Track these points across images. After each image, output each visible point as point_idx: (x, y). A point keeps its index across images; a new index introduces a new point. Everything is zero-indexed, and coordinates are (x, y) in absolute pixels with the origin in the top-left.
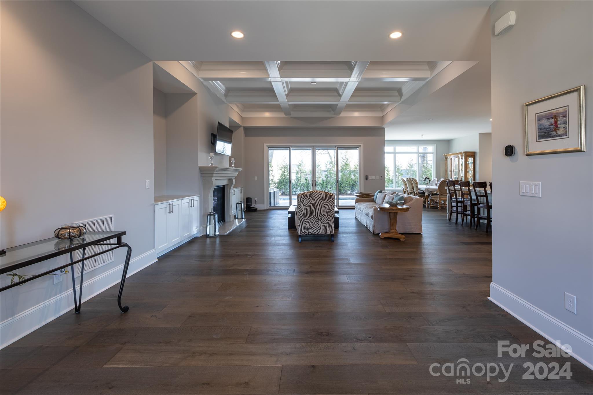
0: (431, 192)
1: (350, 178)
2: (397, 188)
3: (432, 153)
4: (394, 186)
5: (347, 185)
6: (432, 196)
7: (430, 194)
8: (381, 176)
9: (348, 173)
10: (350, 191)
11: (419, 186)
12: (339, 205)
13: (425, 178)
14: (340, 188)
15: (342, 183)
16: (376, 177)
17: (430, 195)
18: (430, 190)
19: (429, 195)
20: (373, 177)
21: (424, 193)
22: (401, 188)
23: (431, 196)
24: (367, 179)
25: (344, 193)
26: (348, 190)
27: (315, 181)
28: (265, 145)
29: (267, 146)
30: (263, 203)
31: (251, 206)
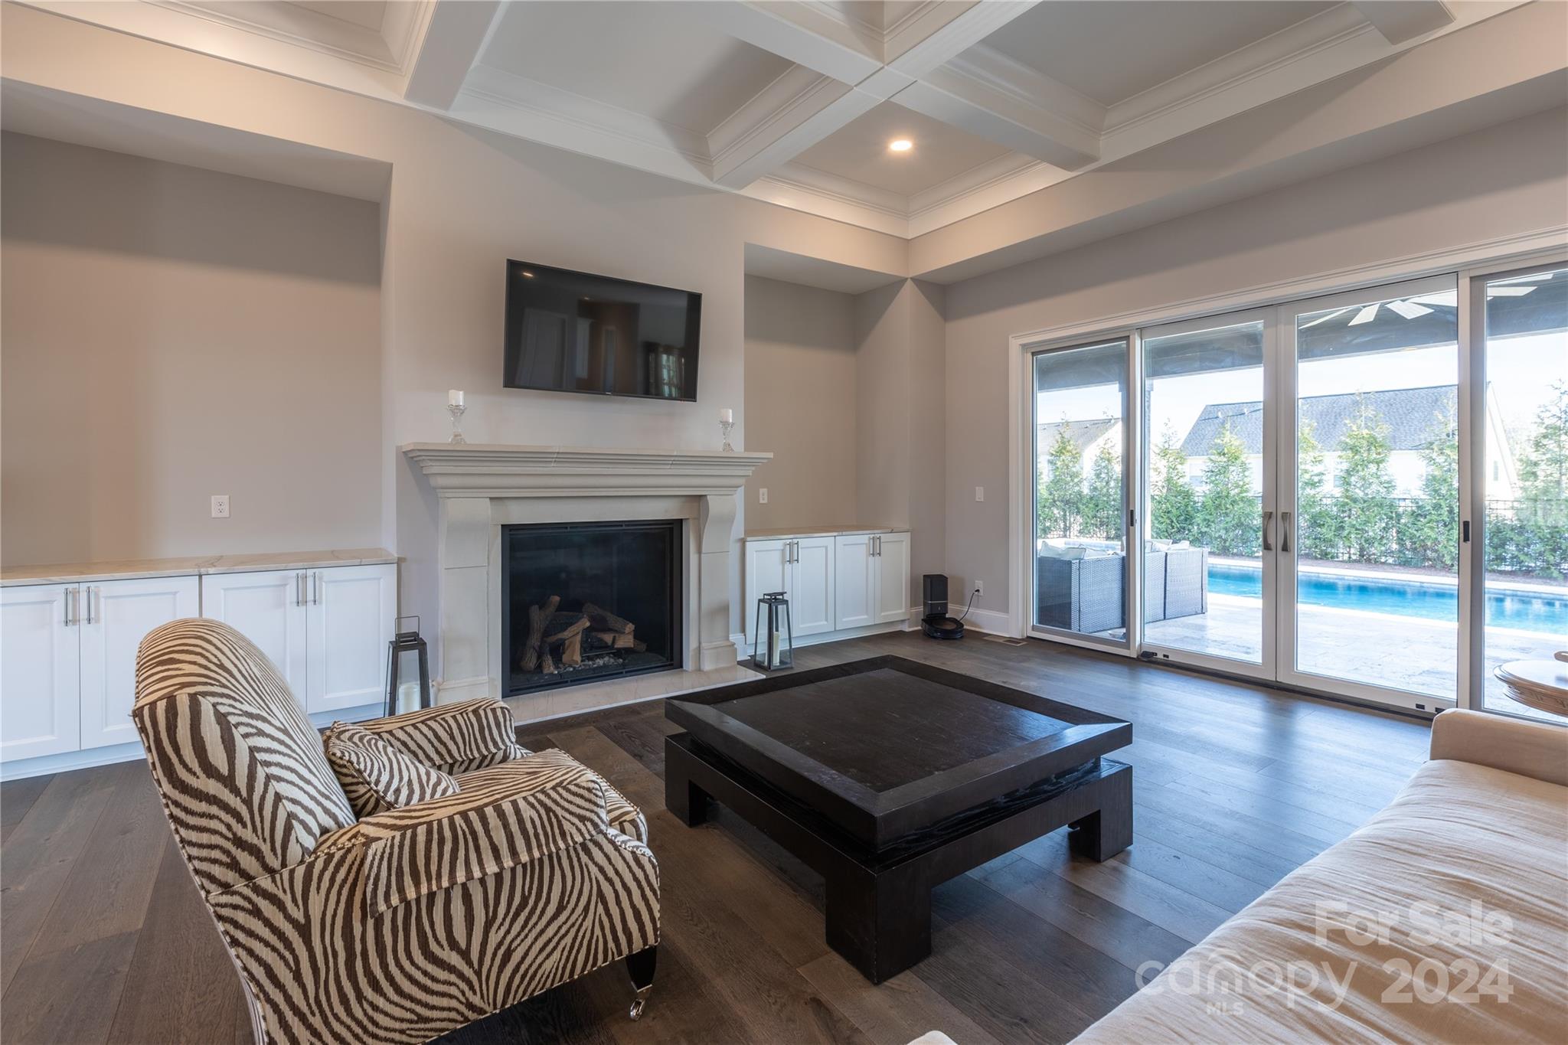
27: (1282, 517)
28: (1015, 344)
29: (1024, 347)
30: (1005, 608)
31: (947, 616)
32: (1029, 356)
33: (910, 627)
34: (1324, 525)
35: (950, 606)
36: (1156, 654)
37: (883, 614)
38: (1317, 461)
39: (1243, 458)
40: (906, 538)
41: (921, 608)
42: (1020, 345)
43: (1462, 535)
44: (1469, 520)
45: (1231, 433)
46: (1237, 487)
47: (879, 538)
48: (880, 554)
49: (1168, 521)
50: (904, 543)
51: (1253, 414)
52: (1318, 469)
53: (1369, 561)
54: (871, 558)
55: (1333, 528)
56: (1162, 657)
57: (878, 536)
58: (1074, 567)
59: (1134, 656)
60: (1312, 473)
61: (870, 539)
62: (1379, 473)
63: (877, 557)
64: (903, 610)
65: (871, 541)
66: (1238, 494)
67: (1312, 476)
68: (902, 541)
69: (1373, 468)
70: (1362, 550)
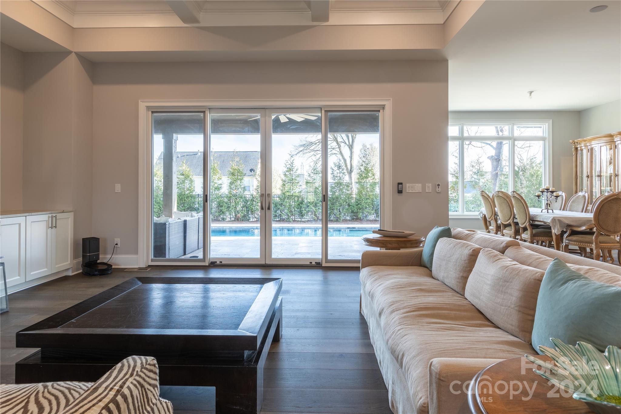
0: (569, 226)
1: (374, 193)
2: (466, 213)
3: (543, 139)
4: (460, 209)
5: (368, 205)
6: (570, 238)
7: (566, 232)
8: (439, 185)
9: (370, 185)
10: (373, 216)
11: (533, 211)
12: (329, 258)
13: (542, 192)
14: (356, 210)
15: (359, 202)
16: (424, 188)
17: (565, 236)
18: (567, 222)
19: (563, 233)
20: (418, 187)
21: (550, 228)
22: (477, 213)
23: (570, 235)
24: (400, 192)
25: (363, 219)
26: (370, 214)
27: (268, 195)
28: (142, 106)
29: (148, 108)
30: (136, 252)
31: (98, 261)
32: (150, 113)
33: (72, 273)
34: (223, 206)
35: (101, 256)
36: (216, 262)
37: (57, 266)
38: (219, 179)
39: (191, 177)
40: (71, 216)
41: (81, 259)
42: (146, 106)
43: (323, 200)
44: (325, 194)
45: (186, 165)
46: (188, 190)
47: (56, 217)
48: (56, 227)
49: (159, 207)
50: (70, 219)
51: (182, 157)
52: (220, 182)
53: (238, 220)
54: (50, 230)
55: (226, 207)
56: (219, 263)
57: (54, 215)
58: (167, 226)
59: (208, 265)
60: (218, 184)
61: (49, 217)
62: (241, 184)
63: (54, 229)
64: (69, 262)
65: (50, 219)
66: (189, 193)
67: (218, 185)
68: (69, 218)
69: (239, 182)
70: (236, 215)
